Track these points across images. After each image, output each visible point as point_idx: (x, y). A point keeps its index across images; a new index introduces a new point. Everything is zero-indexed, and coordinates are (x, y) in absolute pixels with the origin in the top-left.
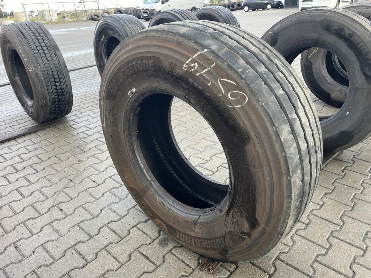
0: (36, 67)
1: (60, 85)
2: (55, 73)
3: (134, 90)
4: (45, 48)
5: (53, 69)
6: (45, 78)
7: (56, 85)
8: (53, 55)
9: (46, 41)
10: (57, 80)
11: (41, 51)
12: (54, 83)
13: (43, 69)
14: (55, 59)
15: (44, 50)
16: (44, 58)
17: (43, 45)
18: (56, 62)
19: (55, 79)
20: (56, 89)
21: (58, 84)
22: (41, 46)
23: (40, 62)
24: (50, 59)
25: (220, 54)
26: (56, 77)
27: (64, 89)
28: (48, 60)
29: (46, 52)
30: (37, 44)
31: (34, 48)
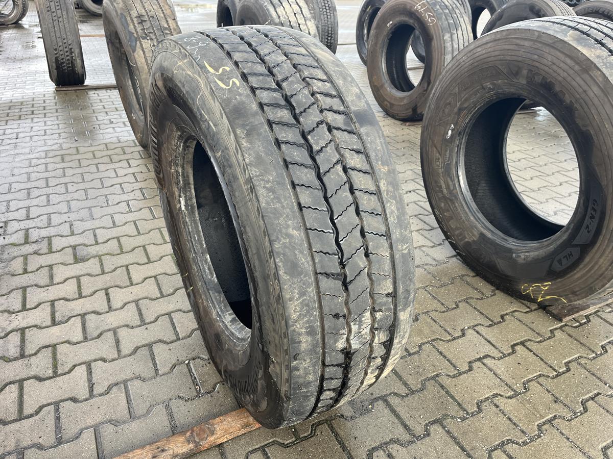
0: (318, 22)
1: (331, 40)
2: (330, 29)
3: (391, 22)
4: (327, 8)
5: (330, 26)
6: (323, 31)
7: (327, 39)
8: (332, 15)
9: (329, 3)
10: (330, 35)
11: (325, 10)
12: (327, 37)
13: (323, 24)
14: (332, 17)
15: (326, 10)
16: (326, 16)
17: (327, 5)
18: (332, 20)
19: (328, 34)
20: (327, 42)
21: (329, 38)
22: (325, 6)
23: (323, 18)
24: (329, 17)
25: (430, 3)
26: (330, 32)
27: (332, 43)
28: (327, 18)
29: (328, 11)
30: (323, 4)
31: (321, 7)
